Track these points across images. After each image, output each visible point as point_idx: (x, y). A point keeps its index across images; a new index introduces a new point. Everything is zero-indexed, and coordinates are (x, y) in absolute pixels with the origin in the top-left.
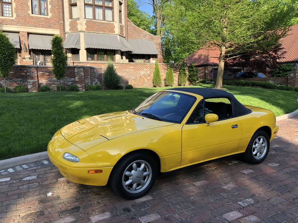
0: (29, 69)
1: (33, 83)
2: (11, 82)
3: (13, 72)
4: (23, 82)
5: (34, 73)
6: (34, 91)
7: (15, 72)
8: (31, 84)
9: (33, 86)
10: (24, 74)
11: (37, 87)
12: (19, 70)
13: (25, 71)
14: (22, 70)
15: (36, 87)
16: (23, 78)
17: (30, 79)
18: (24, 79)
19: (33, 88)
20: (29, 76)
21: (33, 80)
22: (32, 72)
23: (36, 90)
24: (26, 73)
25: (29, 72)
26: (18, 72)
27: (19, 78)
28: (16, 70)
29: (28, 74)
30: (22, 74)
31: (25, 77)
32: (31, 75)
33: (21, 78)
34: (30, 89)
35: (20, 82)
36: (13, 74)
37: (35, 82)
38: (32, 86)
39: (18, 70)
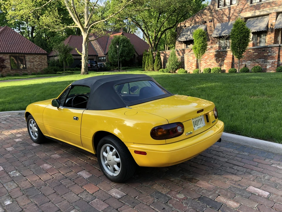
0: (271, 49)
1: (272, 63)
2: (254, 63)
3: (257, 54)
4: (264, 62)
5: (275, 53)
6: (272, 72)
7: (258, 53)
8: (270, 64)
9: (272, 66)
10: (267, 54)
11: (276, 67)
12: (263, 51)
13: (268, 51)
14: (265, 50)
15: (274, 68)
16: (265, 58)
17: (270, 59)
18: (266, 60)
19: (271, 68)
20: (269, 57)
21: (273, 60)
22: (273, 52)
23: (274, 71)
24: (268, 53)
25: (270, 53)
26: (261, 53)
27: (261, 59)
28: (260, 51)
29: (269, 54)
30: (265, 54)
31: (267, 57)
32: (272, 55)
33: (263, 59)
34: (268, 69)
35: (262, 62)
36: (257, 55)
37: (274, 62)
38: (270, 66)
39: (261, 51)
